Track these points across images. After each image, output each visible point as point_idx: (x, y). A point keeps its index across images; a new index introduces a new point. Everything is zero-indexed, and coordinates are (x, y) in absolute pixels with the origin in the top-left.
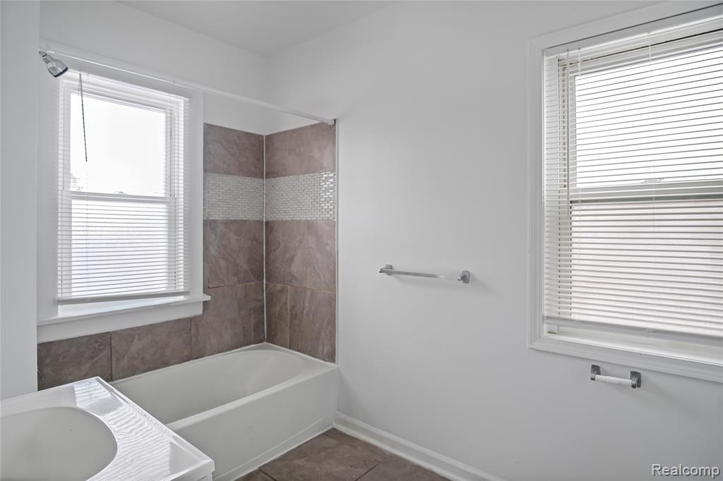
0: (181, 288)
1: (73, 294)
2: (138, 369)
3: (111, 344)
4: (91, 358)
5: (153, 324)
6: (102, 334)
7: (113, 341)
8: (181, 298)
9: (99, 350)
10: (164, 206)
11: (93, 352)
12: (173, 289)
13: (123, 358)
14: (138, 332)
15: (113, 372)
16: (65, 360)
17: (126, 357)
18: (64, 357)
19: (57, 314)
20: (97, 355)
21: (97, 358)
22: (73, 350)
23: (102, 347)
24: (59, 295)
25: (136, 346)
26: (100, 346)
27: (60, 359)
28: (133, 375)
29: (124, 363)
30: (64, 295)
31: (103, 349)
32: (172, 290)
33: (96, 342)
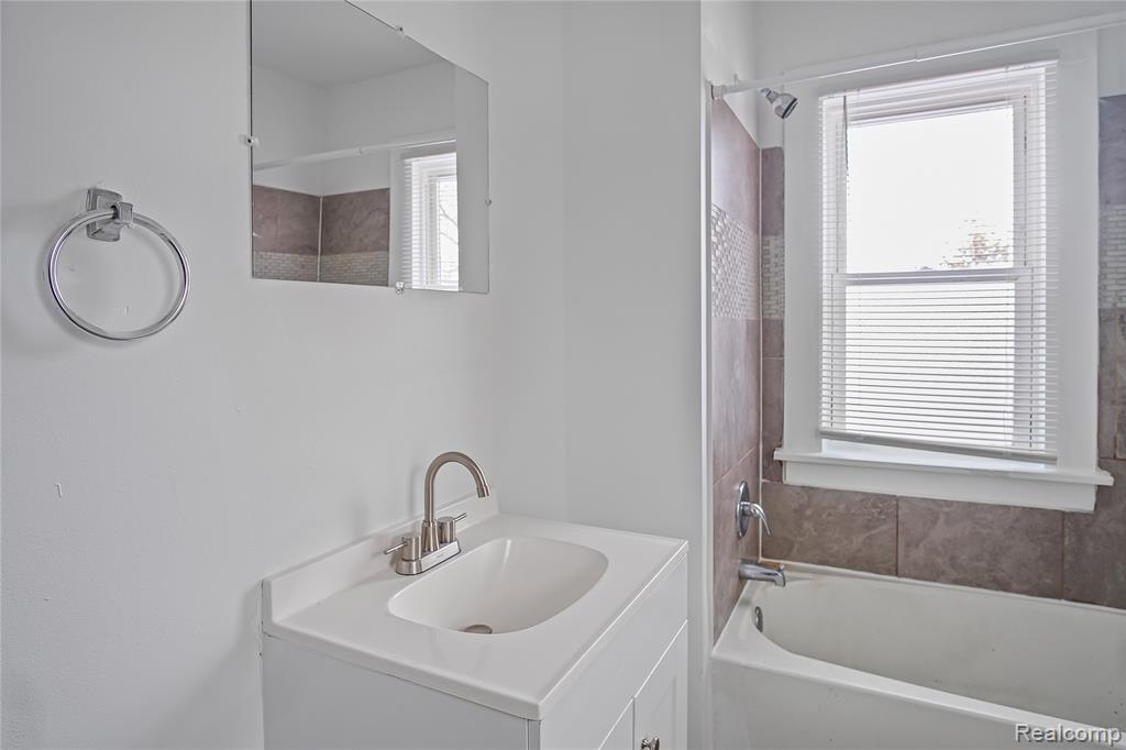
0: (1041, 448)
1: (847, 426)
2: (943, 573)
3: (897, 516)
4: (867, 528)
5: (976, 504)
6: (884, 495)
7: (900, 512)
8: (1040, 468)
9: (878, 519)
10: (1012, 285)
11: (869, 520)
12: (1027, 446)
13: (917, 546)
14: (946, 509)
15: (900, 564)
16: (830, 518)
17: (921, 546)
18: (829, 515)
19: (820, 450)
20: (875, 528)
21: (874, 532)
22: (842, 507)
23: (883, 517)
24: (824, 425)
25: (940, 533)
26: (880, 513)
27: (824, 516)
28: (935, 581)
29: (918, 554)
30: (835, 426)
31: (884, 520)
32: (1023, 448)
33: (875, 506)
